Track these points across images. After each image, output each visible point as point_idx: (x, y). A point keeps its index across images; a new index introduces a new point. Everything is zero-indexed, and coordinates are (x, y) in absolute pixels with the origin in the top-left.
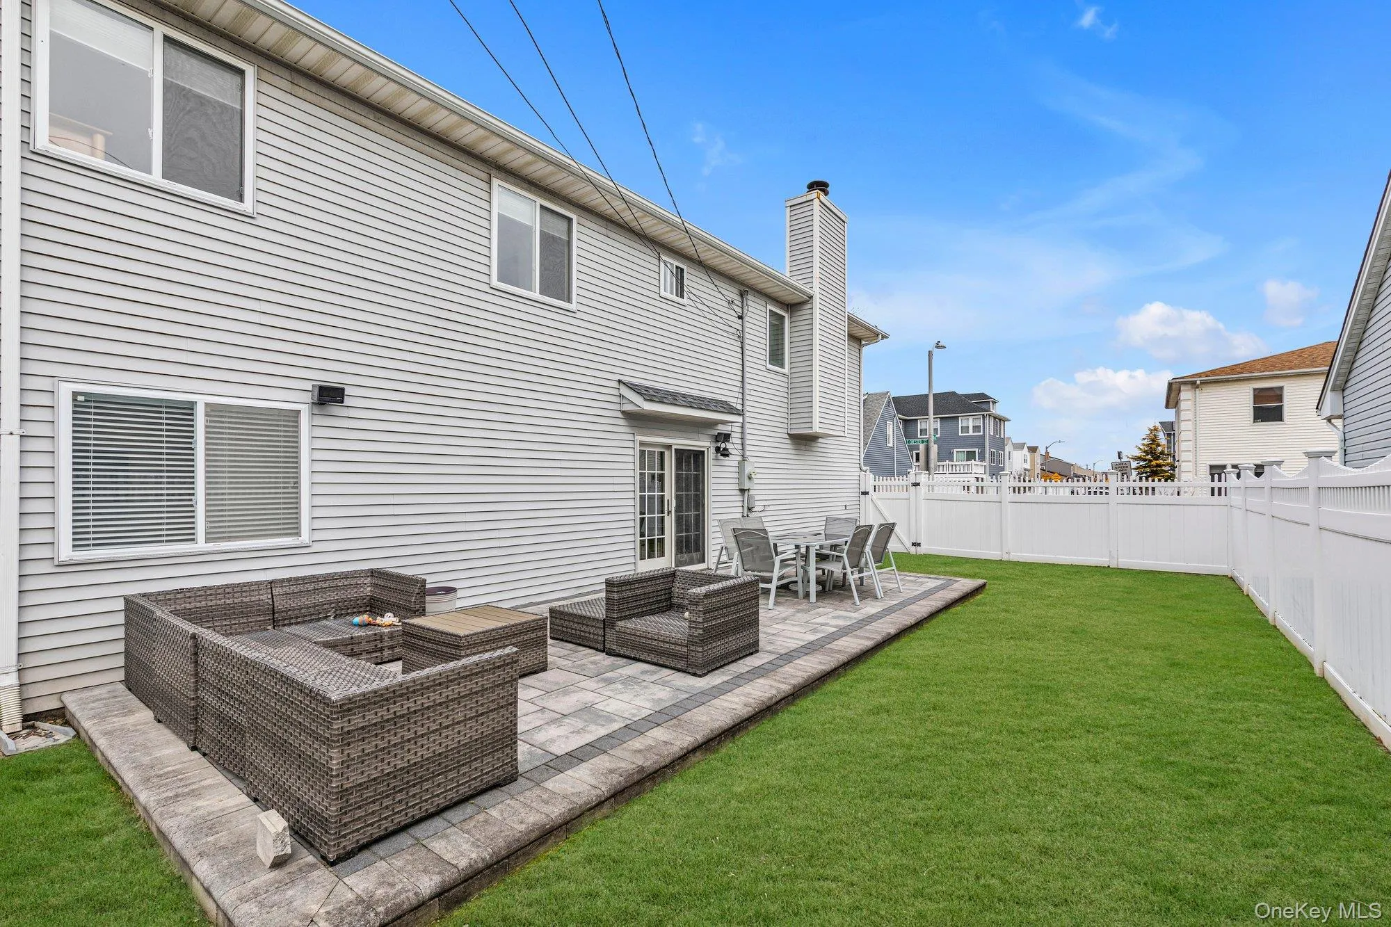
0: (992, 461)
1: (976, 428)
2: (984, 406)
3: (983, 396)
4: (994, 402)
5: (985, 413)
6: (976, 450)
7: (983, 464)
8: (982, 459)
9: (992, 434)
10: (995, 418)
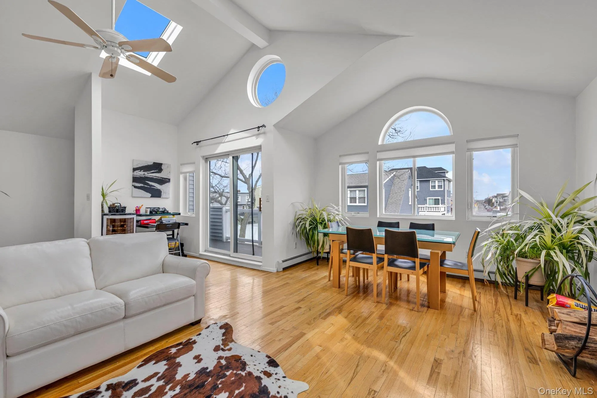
0: (448, 203)
1: (440, 187)
2: (443, 174)
3: (441, 169)
4: (447, 172)
5: (445, 178)
6: (440, 198)
7: (444, 206)
8: (443, 203)
9: (447, 190)
10: (448, 181)
